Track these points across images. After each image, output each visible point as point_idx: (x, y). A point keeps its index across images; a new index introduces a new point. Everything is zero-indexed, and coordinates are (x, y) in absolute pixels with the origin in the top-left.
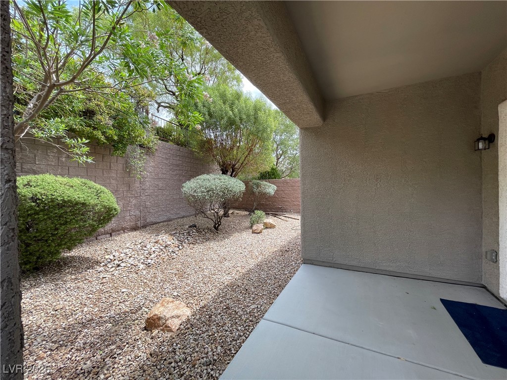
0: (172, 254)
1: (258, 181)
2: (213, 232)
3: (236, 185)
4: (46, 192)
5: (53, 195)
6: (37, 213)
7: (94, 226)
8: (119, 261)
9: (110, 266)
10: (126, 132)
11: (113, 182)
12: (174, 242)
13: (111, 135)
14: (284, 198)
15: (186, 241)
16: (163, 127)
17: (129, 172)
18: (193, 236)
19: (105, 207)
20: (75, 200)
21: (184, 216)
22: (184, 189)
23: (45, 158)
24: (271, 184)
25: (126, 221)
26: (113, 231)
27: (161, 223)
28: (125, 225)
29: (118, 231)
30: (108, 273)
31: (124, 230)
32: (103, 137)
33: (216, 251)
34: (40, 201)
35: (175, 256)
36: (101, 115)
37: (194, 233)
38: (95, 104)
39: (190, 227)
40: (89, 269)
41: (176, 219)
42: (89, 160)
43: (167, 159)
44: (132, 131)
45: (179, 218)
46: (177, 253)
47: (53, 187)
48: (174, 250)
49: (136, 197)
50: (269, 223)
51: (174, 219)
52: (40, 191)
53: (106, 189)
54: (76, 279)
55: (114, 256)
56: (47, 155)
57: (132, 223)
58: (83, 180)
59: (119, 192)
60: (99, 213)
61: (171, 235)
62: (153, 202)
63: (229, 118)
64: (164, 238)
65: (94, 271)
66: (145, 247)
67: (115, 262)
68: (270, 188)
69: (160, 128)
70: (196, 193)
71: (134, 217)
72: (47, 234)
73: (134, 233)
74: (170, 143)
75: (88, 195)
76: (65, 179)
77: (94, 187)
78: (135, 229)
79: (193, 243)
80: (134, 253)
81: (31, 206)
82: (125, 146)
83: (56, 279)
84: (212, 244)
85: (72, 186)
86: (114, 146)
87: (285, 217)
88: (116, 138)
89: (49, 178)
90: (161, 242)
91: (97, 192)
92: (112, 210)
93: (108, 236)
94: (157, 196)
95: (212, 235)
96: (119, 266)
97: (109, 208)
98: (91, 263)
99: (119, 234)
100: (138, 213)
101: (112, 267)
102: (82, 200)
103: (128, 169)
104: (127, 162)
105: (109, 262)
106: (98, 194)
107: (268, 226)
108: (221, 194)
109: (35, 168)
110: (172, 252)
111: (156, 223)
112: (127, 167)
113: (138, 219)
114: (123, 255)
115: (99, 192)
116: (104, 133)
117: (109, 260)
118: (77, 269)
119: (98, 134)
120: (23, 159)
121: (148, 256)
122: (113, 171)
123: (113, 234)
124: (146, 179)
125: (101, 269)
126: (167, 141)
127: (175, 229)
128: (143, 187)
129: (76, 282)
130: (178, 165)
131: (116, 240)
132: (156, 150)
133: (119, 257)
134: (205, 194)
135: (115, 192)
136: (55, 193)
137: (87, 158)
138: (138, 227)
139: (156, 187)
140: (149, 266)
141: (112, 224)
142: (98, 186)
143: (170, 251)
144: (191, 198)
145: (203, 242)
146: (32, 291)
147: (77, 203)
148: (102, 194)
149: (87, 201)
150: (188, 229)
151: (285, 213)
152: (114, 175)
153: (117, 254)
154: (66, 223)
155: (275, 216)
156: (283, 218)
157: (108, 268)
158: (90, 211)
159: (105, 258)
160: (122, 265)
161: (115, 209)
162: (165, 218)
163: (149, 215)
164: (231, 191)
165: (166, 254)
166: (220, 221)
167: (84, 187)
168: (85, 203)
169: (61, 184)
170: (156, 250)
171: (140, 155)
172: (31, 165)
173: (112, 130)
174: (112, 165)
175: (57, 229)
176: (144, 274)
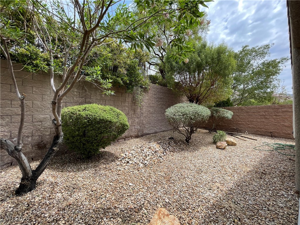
0: (160, 158)
1: (217, 108)
2: (185, 144)
3: (204, 111)
4: (92, 114)
5: (95, 116)
6: (88, 126)
7: (115, 135)
8: (128, 159)
9: (123, 162)
10: (133, 78)
11: (127, 108)
12: (160, 149)
13: (126, 80)
14: (239, 121)
15: (168, 149)
16: (153, 75)
17: (135, 102)
18: (172, 146)
19: (121, 124)
20: (106, 119)
21: (164, 130)
22: (167, 113)
23: (95, 95)
24: (228, 111)
25: (133, 132)
26: (126, 137)
27: (151, 134)
28: (132, 134)
29: (129, 137)
30: (122, 167)
31: (131, 137)
32: (121, 81)
33: (192, 161)
34: (89, 119)
35: (162, 160)
36: (121, 68)
37: (173, 144)
38: (118, 62)
39: (170, 139)
40: (112, 161)
41: (160, 132)
42: (112, 93)
43: (155, 94)
44: (137, 77)
45: (161, 131)
46: (163, 158)
47: (96, 111)
48: (161, 155)
49: (138, 118)
50: (231, 141)
51: (159, 132)
52: (89, 113)
53: (122, 113)
54: (106, 168)
55: (126, 155)
56: (96, 94)
57: (135, 133)
58: (111, 107)
59: (130, 115)
60: (118, 127)
61: (158, 143)
62: (147, 121)
63: (198, 62)
64: (154, 145)
65: (115, 163)
66: (143, 151)
67: (126, 159)
68: (228, 114)
69: (152, 75)
70: (175, 116)
71: (137, 129)
72: (92, 139)
73: (137, 140)
74: (157, 84)
75: (113, 116)
76: (102, 106)
77: (116, 112)
78: (137, 137)
79: (172, 151)
80: (136, 154)
81: (85, 122)
82: (133, 86)
83: (96, 165)
84: (187, 154)
85: (105, 111)
86: (127, 87)
87: (242, 136)
88: (128, 82)
89: (95, 105)
90: (152, 148)
91: (118, 114)
92: (125, 126)
93: (123, 140)
94: (149, 117)
95: (185, 147)
96: (128, 162)
97: (124, 125)
98: (113, 158)
99: (129, 139)
100: (139, 127)
101: (124, 163)
102: (109, 119)
103: (134, 102)
104: (134, 97)
105: (123, 159)
106: (118, 115)
107: (230, 144)
108: (193, 117)
109: (91, 101)
110: (160, 156)
111: (149, 134)
112: (134, 100)
113: (139, 131)
114: (130, 155)
115: (119, 114)
116: (122, 79)
117: (123, 158)
118: (107, 161)
119: (119, 79)
120: (86, 96)
121: (144, 158)
122: (127, 102)
123: (126, 139)
124: (144, 107)
125: (118, 163)
126: (155, 84)
127: (160, 139)
128: (142, 112)
129: (105, 170)
130: (161, 98)
131: (127, 143)
132: (149, 89)
133: (128, 156)
134: (181, 117)
135: (127, 114)
136: (96, 115)
137: (111, 91)
138: (139, 136)
139: (149, 112)
140: (146, 166)
141: (126, 133)
142: (118, 111)
143: (159, 156)
144: (172, 119)
145: (180, 151)
146: (84, 172)
147: (107, 121)
148: (120, 116)
149: (112, 120)
150: (168, 140)
151: (240, 134)
152: (127, 104)
153: (127, 154)
154: (101, 133)
155: (232, 135)
156: (240, 137)
157: (122, 163)
158: (114, 126)
159: (121, 155)
160: (130, 162)
161: (127, 125)
162: (154, 131)
163: (145, 129)
164: (200, 115)
165: (156, 158)
166: (190, 137)
167: (111, 112)
168: (111, 121)
169: (100, 109)
170: (150, 154)
171: (141, 92)
172: (89, 99)
173: (126, 77)
174: (126, 99)
175: (97, 136)
176: (143, 172)
